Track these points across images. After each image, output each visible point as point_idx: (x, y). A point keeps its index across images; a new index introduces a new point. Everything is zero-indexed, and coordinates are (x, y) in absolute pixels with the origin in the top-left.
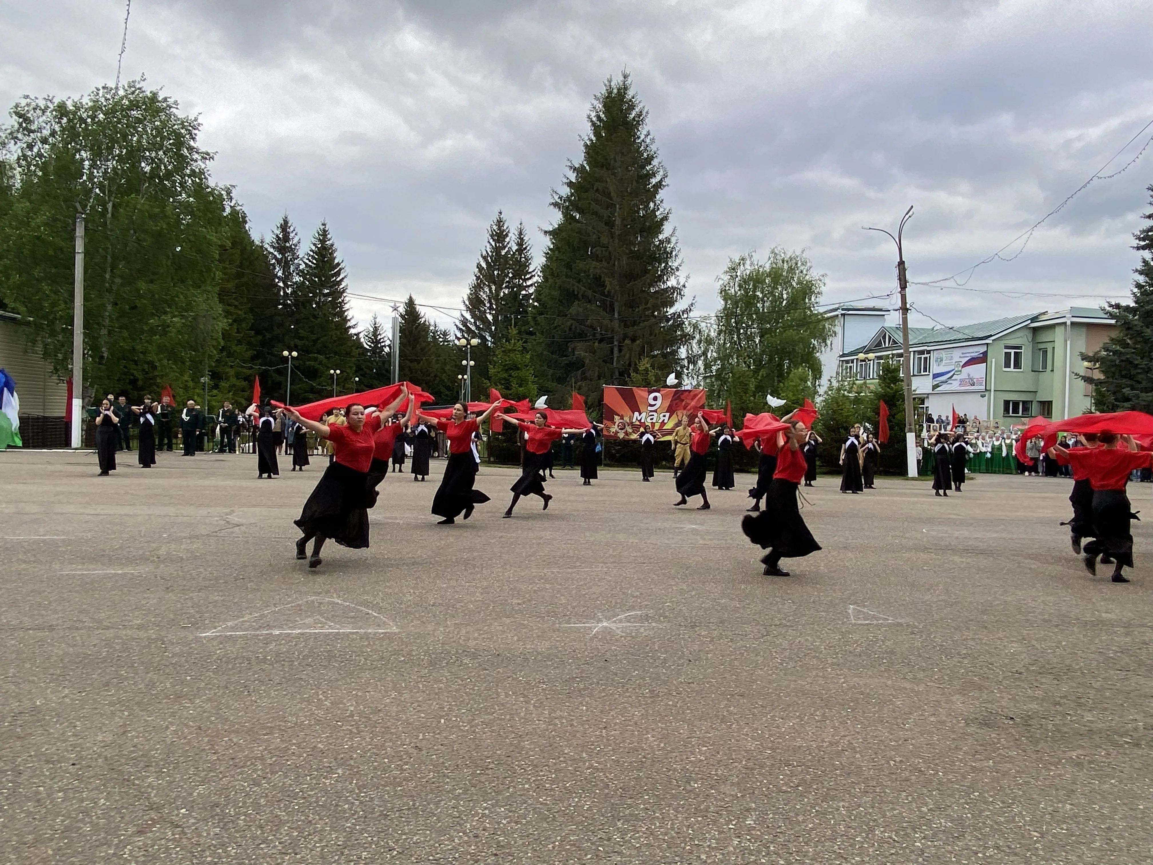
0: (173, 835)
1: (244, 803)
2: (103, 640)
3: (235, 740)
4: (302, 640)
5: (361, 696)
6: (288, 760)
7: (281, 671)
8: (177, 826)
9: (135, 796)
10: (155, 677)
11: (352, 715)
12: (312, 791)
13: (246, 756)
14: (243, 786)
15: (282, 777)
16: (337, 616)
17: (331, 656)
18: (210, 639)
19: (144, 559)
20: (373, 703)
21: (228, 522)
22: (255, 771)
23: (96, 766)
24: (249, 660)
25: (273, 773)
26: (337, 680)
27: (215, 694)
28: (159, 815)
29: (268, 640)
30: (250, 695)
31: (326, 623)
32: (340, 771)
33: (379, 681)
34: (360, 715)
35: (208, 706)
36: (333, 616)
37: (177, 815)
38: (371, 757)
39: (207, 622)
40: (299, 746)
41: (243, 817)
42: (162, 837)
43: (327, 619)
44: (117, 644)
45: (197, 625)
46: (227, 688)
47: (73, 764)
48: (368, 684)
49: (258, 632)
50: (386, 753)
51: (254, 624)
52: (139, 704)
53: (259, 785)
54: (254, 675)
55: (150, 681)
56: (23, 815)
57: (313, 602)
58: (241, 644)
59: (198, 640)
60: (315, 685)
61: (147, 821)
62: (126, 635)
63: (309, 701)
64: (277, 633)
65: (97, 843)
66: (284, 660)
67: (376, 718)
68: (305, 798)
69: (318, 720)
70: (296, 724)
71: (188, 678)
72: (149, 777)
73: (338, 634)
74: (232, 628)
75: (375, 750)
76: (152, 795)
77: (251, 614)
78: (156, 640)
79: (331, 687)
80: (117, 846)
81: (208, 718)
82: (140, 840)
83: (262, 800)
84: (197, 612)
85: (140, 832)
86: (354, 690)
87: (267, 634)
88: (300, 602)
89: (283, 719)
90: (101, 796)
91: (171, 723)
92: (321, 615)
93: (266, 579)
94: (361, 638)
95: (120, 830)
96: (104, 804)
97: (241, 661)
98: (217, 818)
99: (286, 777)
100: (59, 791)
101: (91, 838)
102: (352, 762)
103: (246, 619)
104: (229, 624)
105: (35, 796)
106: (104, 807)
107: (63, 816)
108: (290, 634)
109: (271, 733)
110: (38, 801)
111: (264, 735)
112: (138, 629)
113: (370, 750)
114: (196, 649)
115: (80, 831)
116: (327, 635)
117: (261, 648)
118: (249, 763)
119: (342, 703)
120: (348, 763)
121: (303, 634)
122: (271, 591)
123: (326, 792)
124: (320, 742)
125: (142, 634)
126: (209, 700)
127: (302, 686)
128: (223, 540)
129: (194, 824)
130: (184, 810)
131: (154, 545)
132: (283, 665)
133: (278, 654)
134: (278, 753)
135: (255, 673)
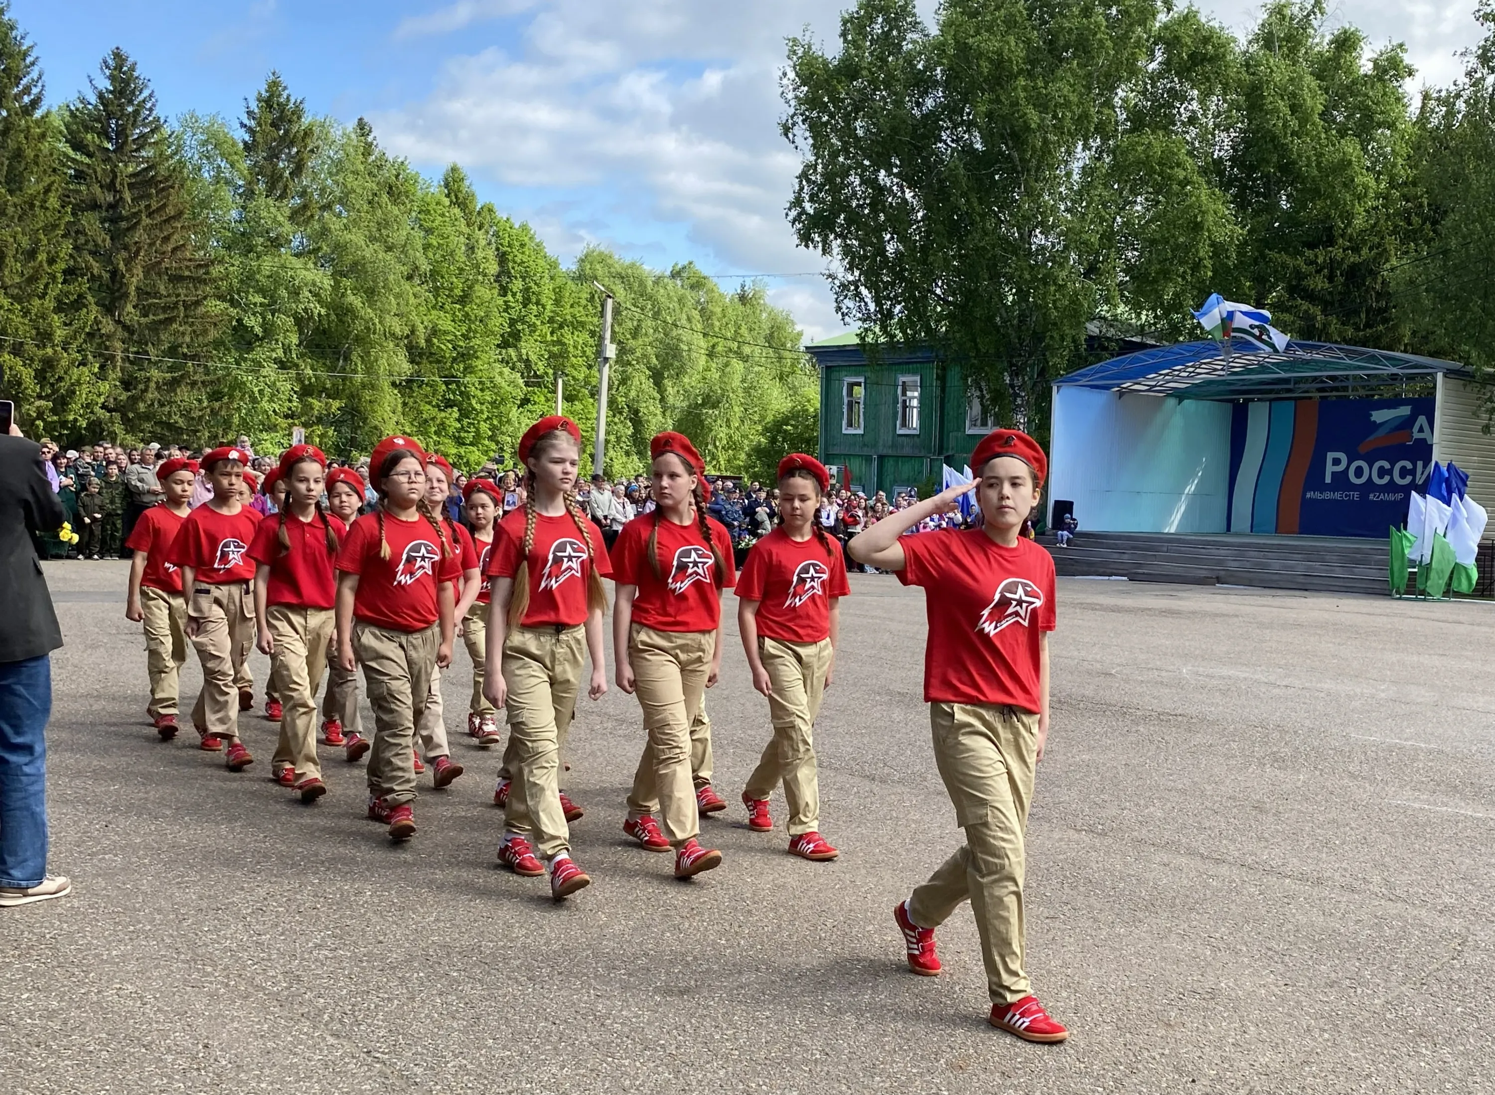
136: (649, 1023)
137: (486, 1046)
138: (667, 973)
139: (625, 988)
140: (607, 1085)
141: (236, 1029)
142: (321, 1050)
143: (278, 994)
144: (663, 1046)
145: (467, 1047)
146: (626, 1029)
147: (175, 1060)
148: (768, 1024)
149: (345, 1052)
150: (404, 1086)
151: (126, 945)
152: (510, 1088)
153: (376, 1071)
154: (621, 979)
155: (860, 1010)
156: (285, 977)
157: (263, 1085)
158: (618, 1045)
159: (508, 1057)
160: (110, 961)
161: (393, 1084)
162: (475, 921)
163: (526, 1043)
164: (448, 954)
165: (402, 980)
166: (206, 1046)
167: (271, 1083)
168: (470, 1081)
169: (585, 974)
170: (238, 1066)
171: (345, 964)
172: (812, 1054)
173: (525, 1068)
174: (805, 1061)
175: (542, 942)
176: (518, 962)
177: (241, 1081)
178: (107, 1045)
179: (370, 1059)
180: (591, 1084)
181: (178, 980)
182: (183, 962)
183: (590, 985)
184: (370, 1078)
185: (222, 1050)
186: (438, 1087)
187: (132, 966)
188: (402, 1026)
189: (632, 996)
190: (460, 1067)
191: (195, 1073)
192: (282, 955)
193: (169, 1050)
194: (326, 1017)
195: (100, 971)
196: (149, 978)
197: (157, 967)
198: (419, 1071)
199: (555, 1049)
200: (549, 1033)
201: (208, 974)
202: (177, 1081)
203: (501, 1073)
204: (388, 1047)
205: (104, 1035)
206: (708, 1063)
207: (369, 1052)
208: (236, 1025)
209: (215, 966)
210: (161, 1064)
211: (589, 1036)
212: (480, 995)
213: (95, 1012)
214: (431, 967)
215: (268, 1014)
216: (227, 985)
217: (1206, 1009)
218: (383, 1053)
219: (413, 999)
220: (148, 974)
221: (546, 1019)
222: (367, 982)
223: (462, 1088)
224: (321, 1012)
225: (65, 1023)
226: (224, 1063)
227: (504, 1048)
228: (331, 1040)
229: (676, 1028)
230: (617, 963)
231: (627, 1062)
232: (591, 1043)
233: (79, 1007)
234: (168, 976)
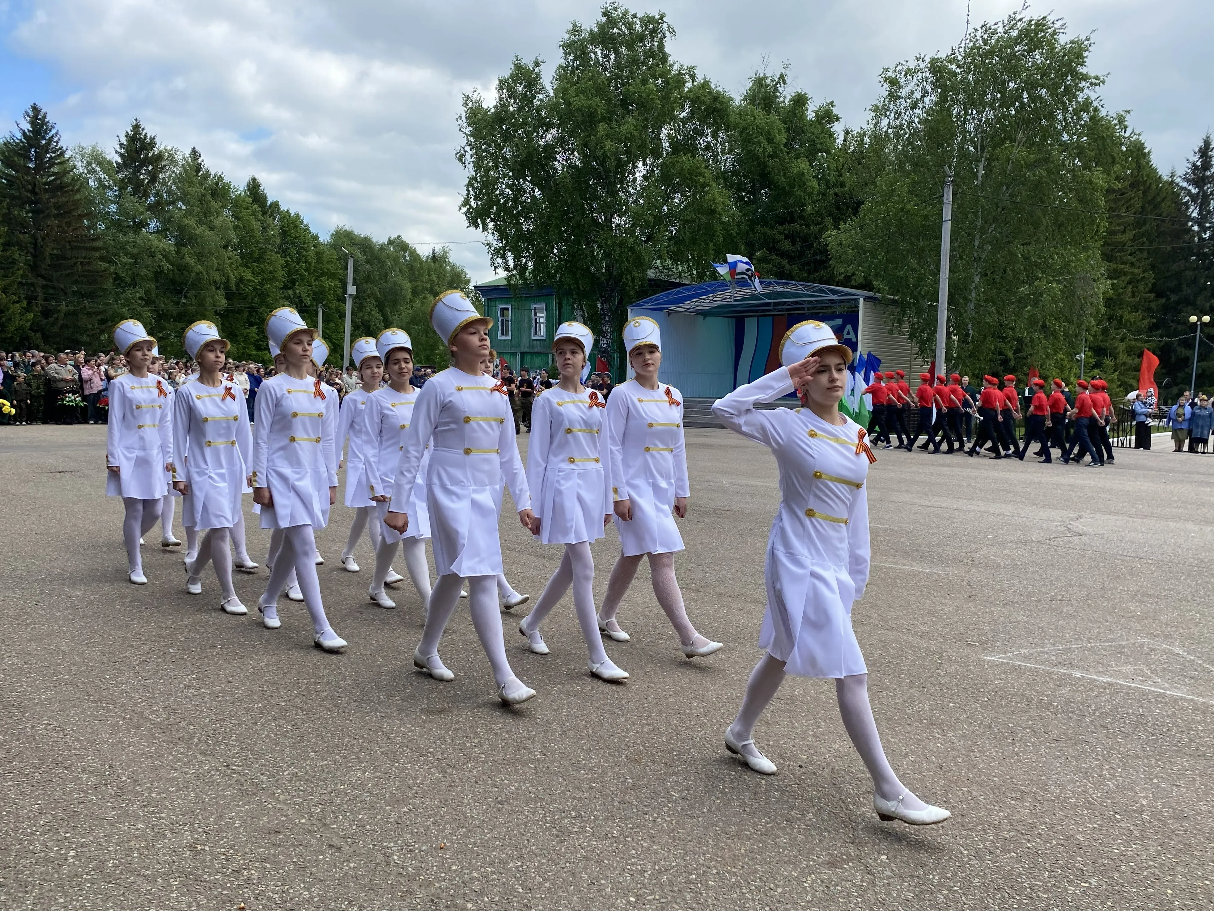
0: (862, 881)
1: (955, 875)
2: (882, 642)
3: (974, 793)
4: (1108, 691)
5: (1164, 789)
6: (1029, 841)
7: (1064, 724)
8: (870, 873)
9: (843, 822)
10: (918, 694)
11: (1140, 811)
12: (1045, 893)
13: (978, 818)
14: (961, 853)
15: (1014, 861)
16: (1171, 671)
17: (1140, 722)
18: (993, 665)
19: (957, 560)
20: (1178, 803)
21: (1069, 529)
22: (983, 840)
23: (820, 776)
24: (1030, 701)
25: (1004, 850)
26: (1137, 757)
27: (973, 732)
28: (858, 852)
29: (1062, 681)
30: (1014, 744)
31: (1150, 677)
32: (1094, 881)
33: (1201, 776)
34: (1153, 815)
35: (959, 744)
36: (1164, 670)
37: (875, 860)
38: (1147, 878)
39: (998, 644)
40: (1051, 827)
41: (945, 892)
42: (850, 878)
43: (1154, 672)
44: (893, 648)
45: (985, 646)
46: (990, 727)
47: (801, 766)
48: (1181, 775)
49: (1055, 670)
50: (1173, 881)
51: (1053, 658)
52: (888, 720)
53: (981, 859)
54: (1028, 720)
55: (910, 697)
56: (737, 803)
57: (1142, 645)
58: (1027, 679)
59: (979, 662)
60: (1103, 756)
61: (842, 854)
62: (905, 641)
63: (1086, 775)
64: (1078, 675)
65: (787, 859)
66: (1072, 712)
67: (1177, 826)
68: (1032, 898)
69: (1089, 802)
70: (1058, 798)
71: (951, 704)
72: (865, 805)
73: (1163, 695)
74: (1025, 657)
75: (1157, 871)
76: (860, 827)
77: (1054, 645)
78: (934, 653)
79: (1124, 764)
80: (803, 871)
81: (955, 758)
82: (826, 873)
83: (977, 880)
84: (992, 630)
85: (832, 864)
86: (1156, 777)
87: (1065, 674)
88: (1124, 643)
89: (1044, 787)
90: (811, 810)
91: (913, 752)
92: (1148, 665)
93: (1089, 605)
94: (1195, 709)
95: (813, 854)
96: (810, 819)
97: (1019, 700)
98: (916, 880)
99: (1019, 861)
100: (777, 791)
101: (784, 851)
102: (1116, 875)
103: (1046, 649)
104: (1023, 651)
105: (756, 787)
106: (809, 823)
107: (769, 818)
108: (1095, 680)
109: (1022, 799)
110: (756, 793)
111: (1012, 799)
112: (921, 636)
113: (1149, 868)
114: (973, 673)
115: (778, 840)
116: (1145, 694)
117: (1049, 689)
118: (979, 828)
119: (1133, 790)
120: (1110, 875)
121: (1110, 684)
122: (1091, 621)
123: (1064, 901)
124: (1081, 832)
125: (924, 644)
126: (964, 736)
127: (1084, 752)
128: (1056, 550)
129: (889, 877)
130: (885, 857)
131: (973, 546)
132: (1071, 718)
133: (1068, 703)
134: (1019, 828)
135: (1031, 718)
136: (421, 736)
137: (309, 758)
138: (428, 699)
139: (400, 711)
140: (397, 784)
141: (132, 752)
142: (194, 766)
143: (161, 723)
144: (432, 753)
145: (296, 759)
146: (405, 741)
147: (88, 778)
148: (501, 733)
149: (211, 766)
150: (255, 791)
151: (51, 691)
152: (329, 789)
153: (234, 780)
154: (397, 704)
155: (562, 721)
156: (164, 710)
157: (154, 795)
158: (401, 753)
159: (326, 765)
160: (41, 703)
161: (247, 789)
162: (293, 665)
163: (338, 754)
164: (277, 689)
165: (248, 710)
166: (110, 766)
167: (159, 793)
168: (301, 785)
169: (372, 701)
170: (135, 781)
171: (206, 699)
172: (535, 756)
173: (339, 774)
174: (531, 761)
175: (340, 678)
176: (325, 694)
177: (138, 792)
178: (39, 769)
179: (229, 771)
180: (386, 784)
181: (89, 716)
182: (92, 702)
183: (377, 709)
184: (230, 785)
185: (122, 768)
186: (279, 791)
187: (56, 706)
188: (249, 744)
189: (407, 716)
190: (293, 774)
191: (104, 788)
192: (161, 693)
193: (84, 770)
194: (196, 740)
195: (32, 711)
196: (68, 715)
197: (74, 706)
198: (265, 778)
199: (358, 758)
200: (352, 745)
201: (109, 711)
202: (91, 794)
203: (322, 778)
204: (241, 762)
205: (36, 761)
206: (464, 764)
207: (228, 766)
208: (131, 748)
209: (115, 704)
210: (78, 782)
211: (380, 748)
212: (302, 719)
213: (30, 743)
214: (266, 699)
215: (155, 738)
216: (124, 718)
217: (790, 711)
218: (238, 766)
219: (256, 723)
220: (67, 712)
221: (350, 736)
222: (223, 712)
223: (296, 791)
224: (192, 737)
225: (8, 751)
226: (124, 779)
227: (323, 759)
228: (200, 758)
229: (439, 739)
230: (393, 692)
231: (408, 766)
232: (382, 753)
233: (18, 740)
234: (82, 713)
